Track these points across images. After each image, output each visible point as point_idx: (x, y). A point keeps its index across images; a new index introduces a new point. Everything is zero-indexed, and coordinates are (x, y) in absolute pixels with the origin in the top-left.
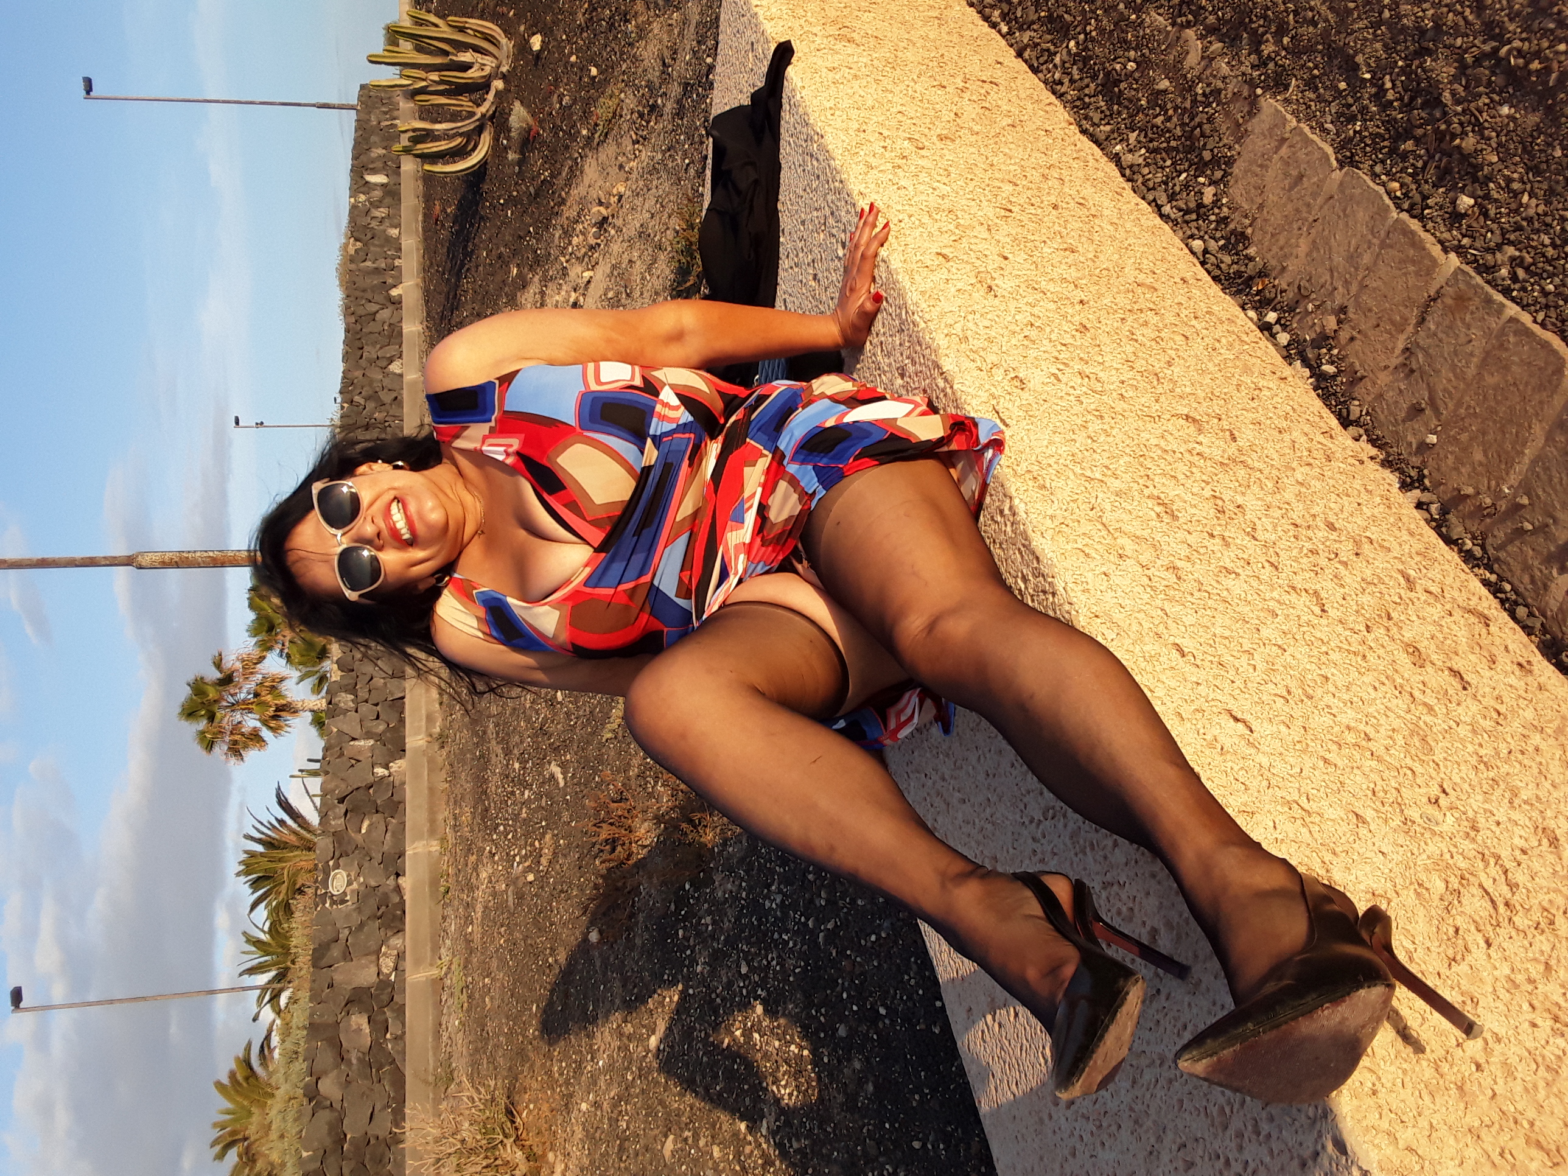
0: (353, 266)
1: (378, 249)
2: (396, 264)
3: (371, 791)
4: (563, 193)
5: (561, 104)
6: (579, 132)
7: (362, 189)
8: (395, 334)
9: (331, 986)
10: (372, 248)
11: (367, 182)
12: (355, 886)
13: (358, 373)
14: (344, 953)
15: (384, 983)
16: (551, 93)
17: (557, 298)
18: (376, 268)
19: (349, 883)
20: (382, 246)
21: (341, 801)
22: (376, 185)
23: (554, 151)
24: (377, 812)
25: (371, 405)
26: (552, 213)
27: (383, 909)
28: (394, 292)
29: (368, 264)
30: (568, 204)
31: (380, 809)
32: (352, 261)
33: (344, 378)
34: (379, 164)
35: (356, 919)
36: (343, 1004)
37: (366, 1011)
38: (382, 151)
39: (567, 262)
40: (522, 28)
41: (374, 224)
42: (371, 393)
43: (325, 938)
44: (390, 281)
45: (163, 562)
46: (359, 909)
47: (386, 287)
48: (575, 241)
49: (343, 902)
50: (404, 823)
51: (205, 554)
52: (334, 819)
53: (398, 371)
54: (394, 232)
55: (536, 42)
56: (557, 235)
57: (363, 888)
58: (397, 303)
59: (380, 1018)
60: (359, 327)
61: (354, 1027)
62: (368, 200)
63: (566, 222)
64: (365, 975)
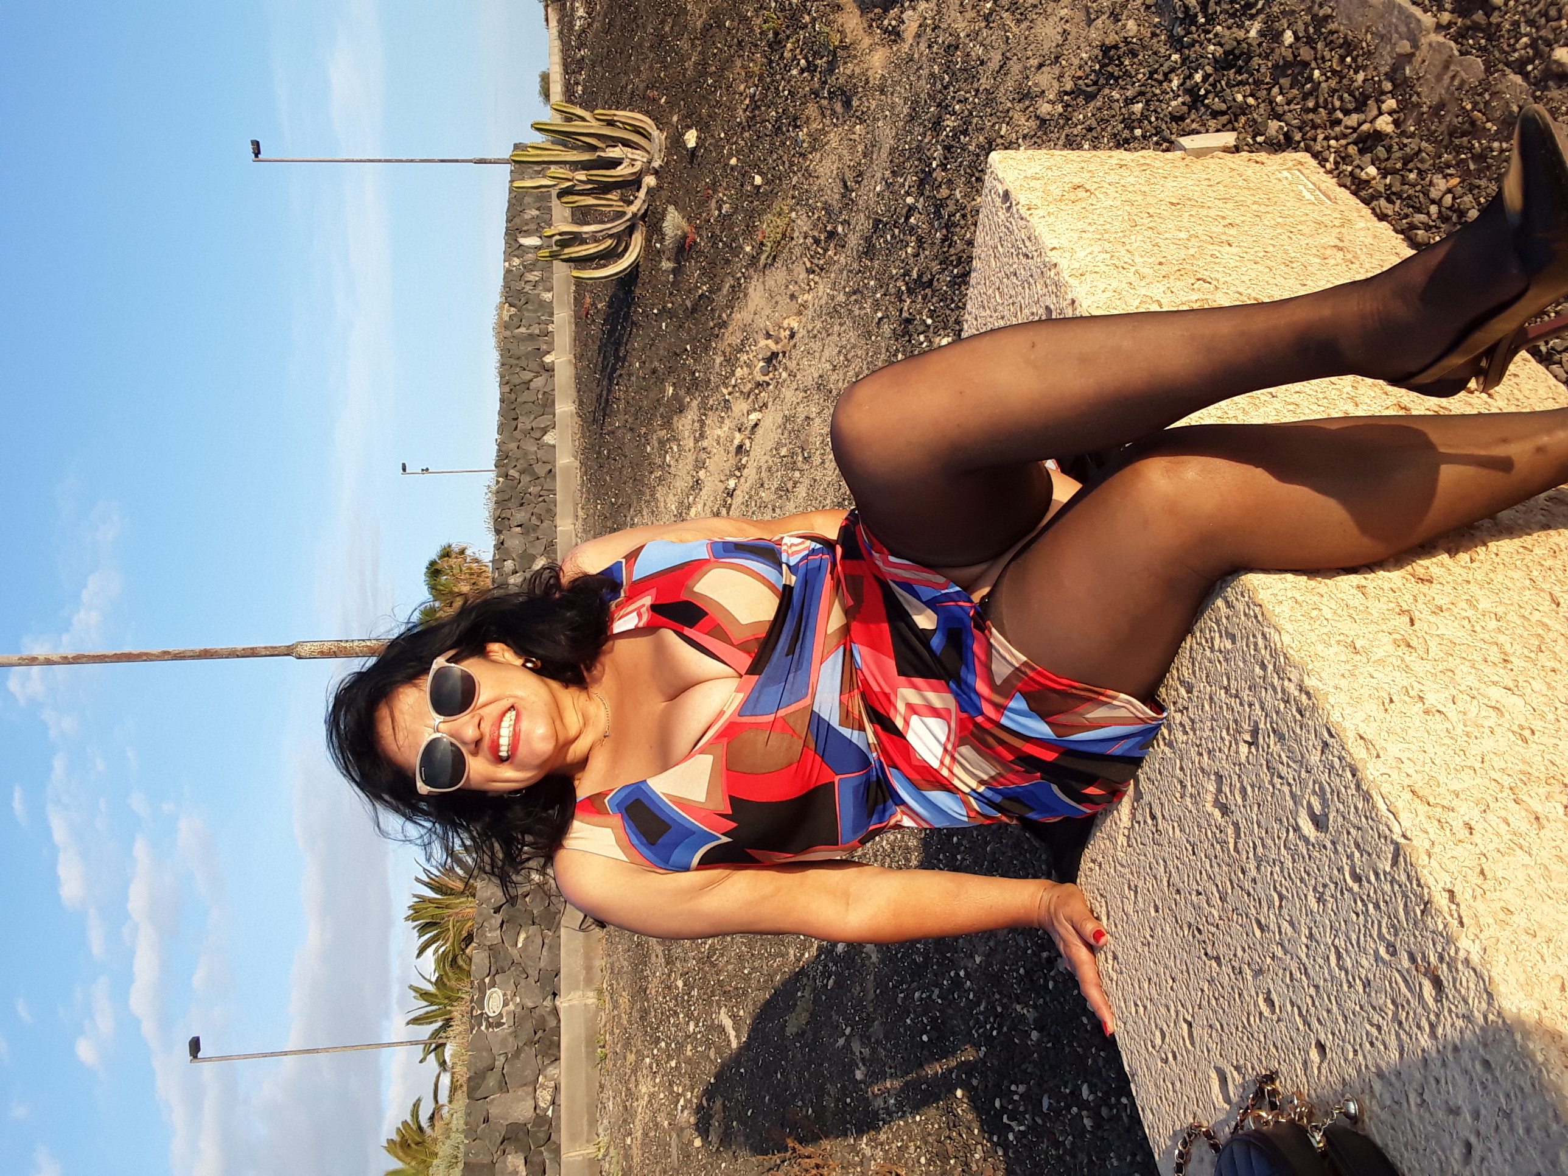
0: (508, 333)
1: (531, 315)
2: (550, 329)
3: (527, 899)
4: (724, 315)
5: (720, 211)
6: (742, 248)
7: (516, 253)
8: (547, 404)
9: (486, 1120)
10: (526, 314)
11: (521, 245)
12: (511, 1007)
13: (513, 445)
14: (500, 1082)
15: (541, 1120)
16: (709, 198)
17: (719, 432)
18: (530, 335)
19: (505, 1004)
20: (536, 311)
21: (497, 910)
22: (529, 247)
23: (713, 264)
24: (534, 923)
25: (525, 479)
26: (712, 334)
27: (540, 1033)
28: (548, 359)
29: (523, 330)
30: (730, 329)
31: (537, 921)
32: (506, 327)
33: (499, 450)
34: (533, 226)
35: (512, 1044)
36: (499, 1141)
37: (522, 1151)
38: (535, 213)
39: (730, 394)
40: (675, 118)
41: (528, 288)
42: (525, 466)
43: (481, 1065)
44: (544, 347)
45: (322, 652)
46: (515, 1034)
47: (540, 353)
48: (739, 372)
49: (499, 1024)
50: (559, 937)
51: (364, 644)
52: (490, 931)
53: (552, 442)
54: (547, 296)
55: (691, 138)
56: (718, 361)
57: (519, 1009)
58: (549, 370)
59: (537, 1159)
60: (513, 396)
61: (511, 1169)
62: (522, 263)
63: (728, 350)
64: (521, 1110)
